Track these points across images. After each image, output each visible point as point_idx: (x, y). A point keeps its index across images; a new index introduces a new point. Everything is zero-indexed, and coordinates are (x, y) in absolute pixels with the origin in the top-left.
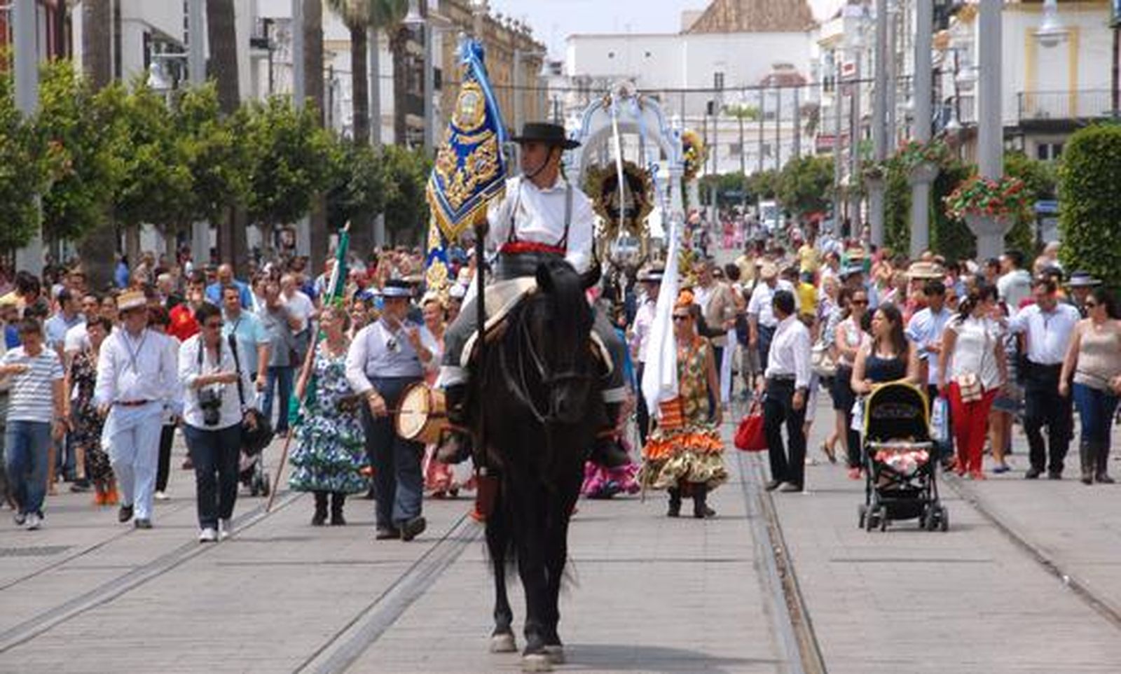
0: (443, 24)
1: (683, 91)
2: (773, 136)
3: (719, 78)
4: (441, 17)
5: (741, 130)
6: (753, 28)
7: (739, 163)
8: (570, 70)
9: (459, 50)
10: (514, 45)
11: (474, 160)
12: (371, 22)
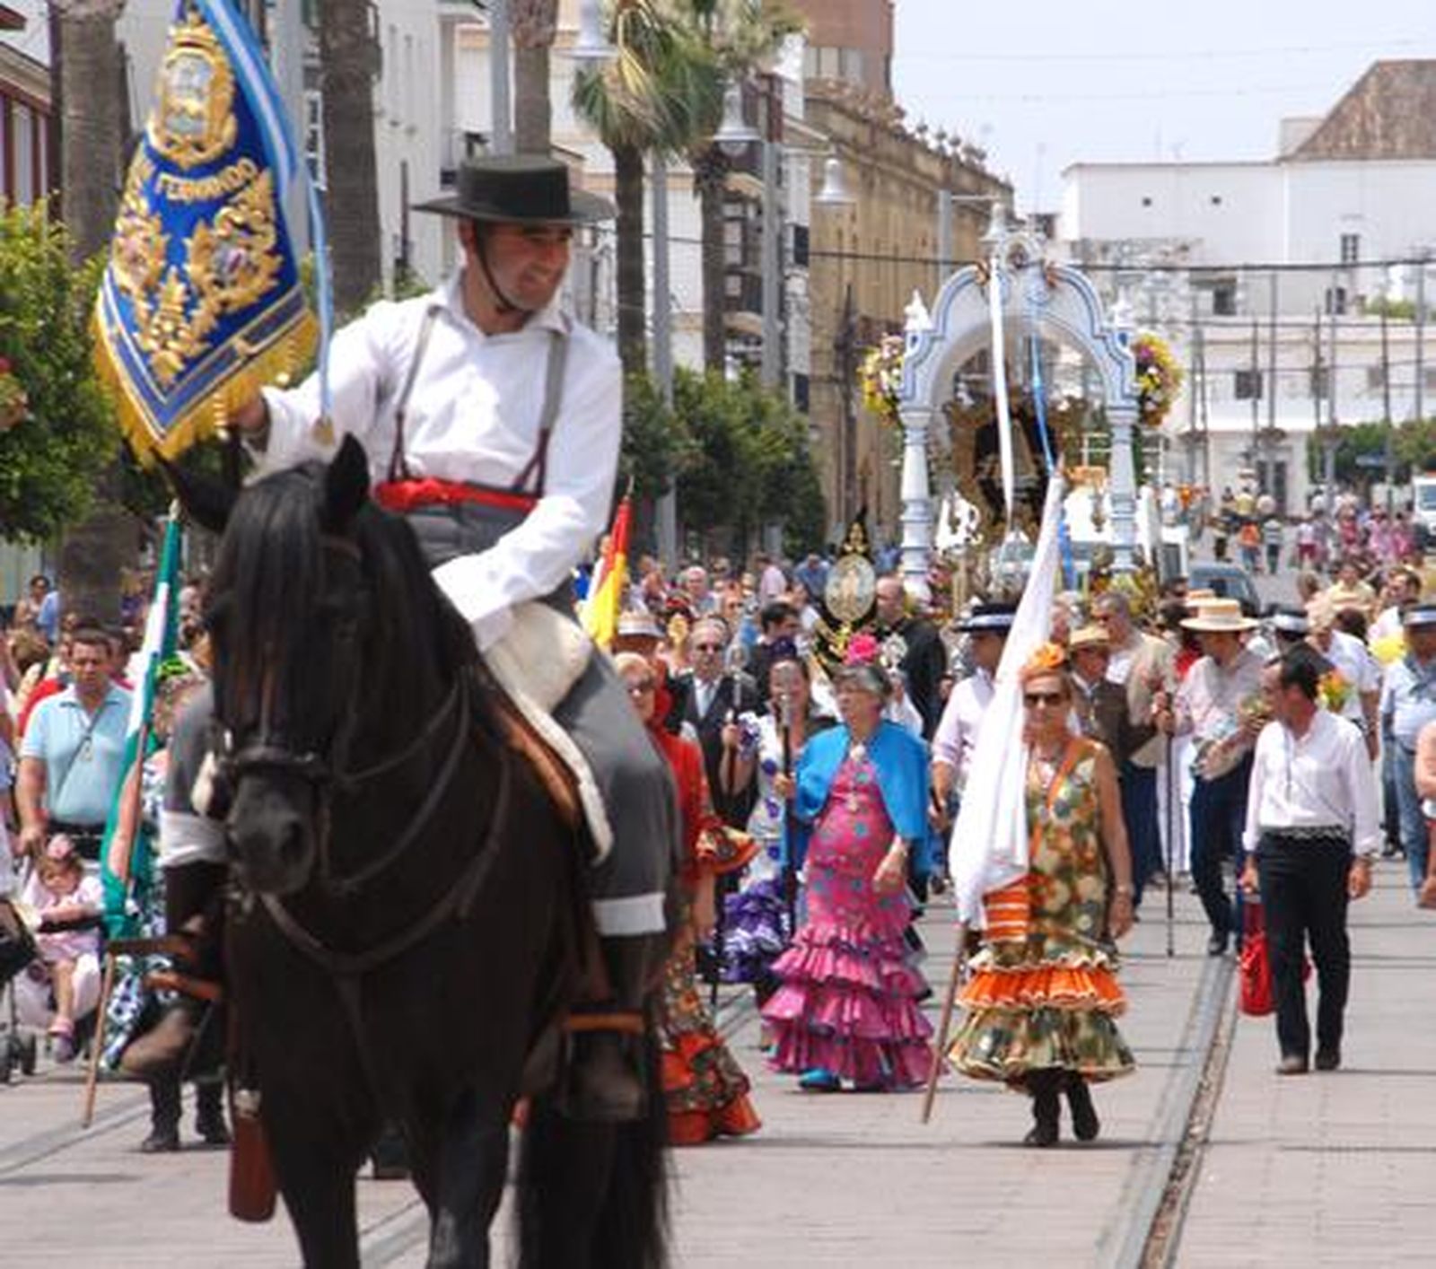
1: (1275, 268)
3: (1350, 243)
5: (1385, 343)
6: (1416, 150)
7: (1380, 405)
8: (1068, 229)
9: (830, 191)
10: (949, 184)
11: (208, 247)
12: (649, 140)
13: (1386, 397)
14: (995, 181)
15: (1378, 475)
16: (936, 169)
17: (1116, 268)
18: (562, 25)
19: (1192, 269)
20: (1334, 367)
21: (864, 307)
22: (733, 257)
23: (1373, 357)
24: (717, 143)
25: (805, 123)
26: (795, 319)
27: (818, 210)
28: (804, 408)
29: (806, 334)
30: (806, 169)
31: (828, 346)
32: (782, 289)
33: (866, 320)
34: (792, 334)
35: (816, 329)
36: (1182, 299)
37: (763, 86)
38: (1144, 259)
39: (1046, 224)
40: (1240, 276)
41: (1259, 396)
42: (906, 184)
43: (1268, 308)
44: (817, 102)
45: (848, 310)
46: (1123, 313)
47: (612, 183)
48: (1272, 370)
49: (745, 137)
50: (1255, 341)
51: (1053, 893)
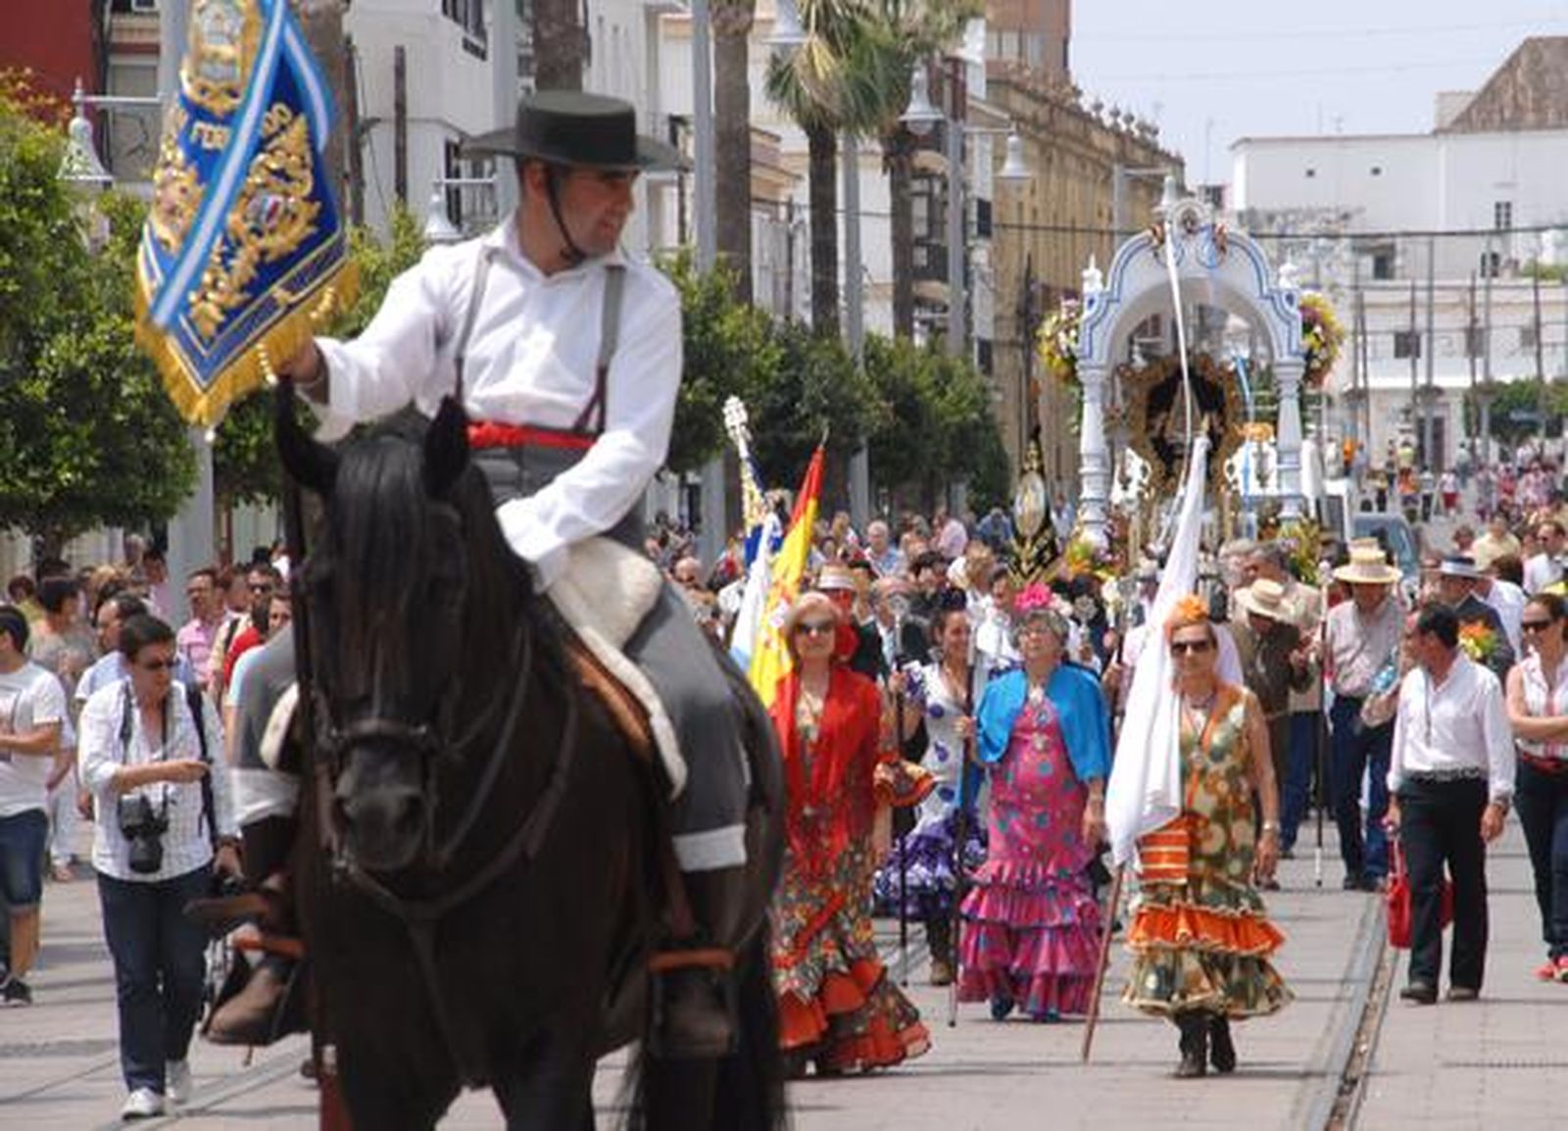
0: (996, 122)
1: (1432, 234)
3: (1503, 210)
4: (998, 113)
5: (1537, 303)
7: (1532, 360)
8: (1237, 200)
9: (1011, 167)
10: (1123, 158)
13: (1539, 355)
14: (1168, 157)
15: (1531, 429)
16: (1111, 145)
17: (1282, 236)
18: (760, 14)
19: (1354, 237)
20: (1489, 328)
21: (1042, 275)
22: (920, 229)
23: (1526, 318)
24: (904, 123)
25: (985, 102)
26: (978, 287)
27: (999, 184)
28: (988, 369)
29: (989, 300)
30: (989, 146)
31: (1011, 312)
32: (966, 261)
33: (1047, 289)
34: (976, 301)
35: (998, 297)
36: (1344, 266)
37: (948, 69)
38: (1307, 227)
39: (1216, 195)
40: (1399, 242)
41: (1418, 354)
42: (1079, 157)
43: (1425, 271)
44: (1000, 82)
45: (1028, 278)
46: (1288, 277)
47: (807, 160)
48: (1430, 331)
49: (932, 117)
50: (1413, 303)
51: (1210, 836)
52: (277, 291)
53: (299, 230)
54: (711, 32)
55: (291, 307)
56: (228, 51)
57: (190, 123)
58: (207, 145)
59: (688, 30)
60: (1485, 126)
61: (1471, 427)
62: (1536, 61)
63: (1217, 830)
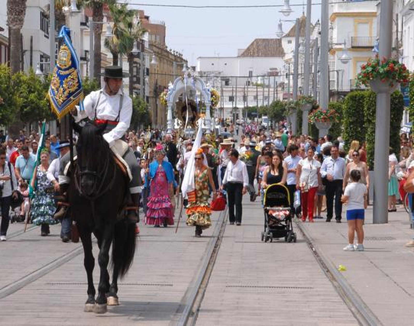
0: (150, 53)
1: (237, 77)
2: (267, 93)
3: (251, 73)
4: (149, 50)
5: (257, 91)
6: (263, 55)
7: (256, 103)
8: (198, 69)
9: (153, 62)
10: (176, 60)
11: (67, 82)
12: (120, 52)
13: (257, 102)
14: (184, 60)
15: (256, 116)
16: (173, 58)
17: (207, 76)
18: (103, 30)
19: (221, 77)
20: (247, 96)
21: (159, 83)
22: (135, 74)
23: (255, 94)
24: (132, 53)
25: (149, 49)
26: (146, 85)
27: (151, 65)
28: (148, 102)
29: (148, 88)
30: (149, 57)
31: (152, 91)
32: (144, 80)
33: (160, 86)
34: (146, 89)
35: (150, 87)
36: (219, 83)
37: (141, 42)
38: (212, 75)
39: (194, 68)
40: (230, 78)
41: (233, 101)
42: (167, 60)
43: (235, 84)
44: (151, 45)
45: (156, 84)
46: (209, 86)
47: (112, 60)
48: (236, 96)
49: (137, 51)
50: (233, 90)
51: (199, 193)
52: (72, 98)
53: (76, 88)
54: (94, 34)
55: (74, 100)
56: (65, 59)
57: (58, 71)
58: (61, 74)
59: (89, 33)
60: (247, 56)
61: (244, 115)
62: (257, 43)
63: (199, 192)
